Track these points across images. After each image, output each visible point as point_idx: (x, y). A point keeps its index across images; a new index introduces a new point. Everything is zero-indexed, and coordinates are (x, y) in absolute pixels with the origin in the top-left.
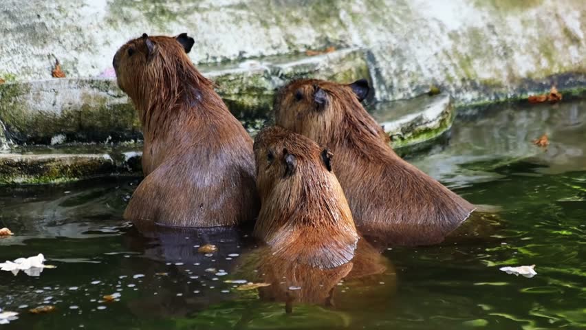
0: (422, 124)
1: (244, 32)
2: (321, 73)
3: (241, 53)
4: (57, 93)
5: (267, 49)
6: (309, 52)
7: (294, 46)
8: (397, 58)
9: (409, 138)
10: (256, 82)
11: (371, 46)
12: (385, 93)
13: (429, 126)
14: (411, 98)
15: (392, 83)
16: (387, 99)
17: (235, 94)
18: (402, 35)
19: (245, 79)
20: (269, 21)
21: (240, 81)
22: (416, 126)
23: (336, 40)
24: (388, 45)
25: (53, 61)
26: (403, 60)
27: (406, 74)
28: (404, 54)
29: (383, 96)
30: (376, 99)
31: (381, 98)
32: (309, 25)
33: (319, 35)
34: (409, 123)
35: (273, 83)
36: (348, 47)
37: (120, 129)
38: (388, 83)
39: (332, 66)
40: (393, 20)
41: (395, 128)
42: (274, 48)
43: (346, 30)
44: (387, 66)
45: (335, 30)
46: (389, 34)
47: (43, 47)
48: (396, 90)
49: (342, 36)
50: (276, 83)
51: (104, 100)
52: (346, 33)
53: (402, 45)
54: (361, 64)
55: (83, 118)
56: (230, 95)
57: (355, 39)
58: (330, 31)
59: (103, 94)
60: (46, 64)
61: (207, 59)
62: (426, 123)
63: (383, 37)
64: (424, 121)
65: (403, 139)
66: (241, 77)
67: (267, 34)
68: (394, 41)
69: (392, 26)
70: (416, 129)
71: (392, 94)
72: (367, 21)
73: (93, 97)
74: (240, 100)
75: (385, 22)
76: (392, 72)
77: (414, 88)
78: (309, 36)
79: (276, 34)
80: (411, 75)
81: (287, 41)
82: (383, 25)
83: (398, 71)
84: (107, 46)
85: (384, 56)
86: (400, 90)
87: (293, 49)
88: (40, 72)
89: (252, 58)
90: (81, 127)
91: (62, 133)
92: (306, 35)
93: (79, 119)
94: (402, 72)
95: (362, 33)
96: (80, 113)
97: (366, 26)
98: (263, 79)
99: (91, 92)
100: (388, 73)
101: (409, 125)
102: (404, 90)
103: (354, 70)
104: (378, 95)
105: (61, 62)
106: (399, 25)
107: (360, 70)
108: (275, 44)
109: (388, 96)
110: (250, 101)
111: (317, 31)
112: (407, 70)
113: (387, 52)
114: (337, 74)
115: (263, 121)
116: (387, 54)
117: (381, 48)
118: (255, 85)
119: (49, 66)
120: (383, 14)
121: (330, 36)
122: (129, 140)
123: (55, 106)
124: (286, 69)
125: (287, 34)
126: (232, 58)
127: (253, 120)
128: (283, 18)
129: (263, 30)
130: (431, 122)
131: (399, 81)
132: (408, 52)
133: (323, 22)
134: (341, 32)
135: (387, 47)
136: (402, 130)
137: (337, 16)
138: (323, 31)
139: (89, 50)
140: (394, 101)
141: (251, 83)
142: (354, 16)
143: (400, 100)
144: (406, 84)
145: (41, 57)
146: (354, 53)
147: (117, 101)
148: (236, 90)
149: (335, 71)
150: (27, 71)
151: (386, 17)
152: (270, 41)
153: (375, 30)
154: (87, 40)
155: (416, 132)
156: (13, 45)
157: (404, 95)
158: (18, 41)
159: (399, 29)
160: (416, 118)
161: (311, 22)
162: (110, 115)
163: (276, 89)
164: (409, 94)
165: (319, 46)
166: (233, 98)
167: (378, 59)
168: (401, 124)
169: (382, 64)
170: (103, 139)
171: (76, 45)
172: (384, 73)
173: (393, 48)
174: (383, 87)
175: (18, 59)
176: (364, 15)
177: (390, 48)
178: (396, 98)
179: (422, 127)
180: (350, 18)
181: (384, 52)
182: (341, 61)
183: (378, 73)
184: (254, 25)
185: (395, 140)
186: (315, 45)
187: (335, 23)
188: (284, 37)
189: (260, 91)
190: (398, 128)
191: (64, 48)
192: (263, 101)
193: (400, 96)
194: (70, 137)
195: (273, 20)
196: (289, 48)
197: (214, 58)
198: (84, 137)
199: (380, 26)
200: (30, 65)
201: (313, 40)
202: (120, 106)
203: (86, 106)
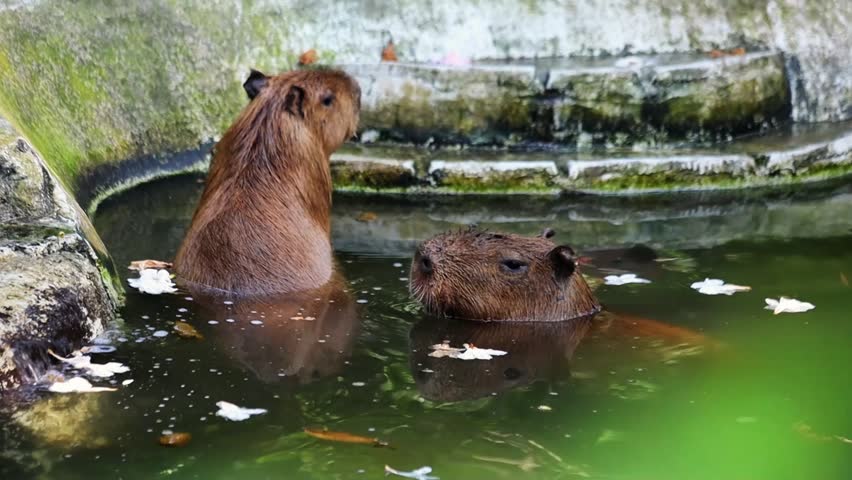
0: (824, 158)
1: (637, 21)
2: (709, 81)
3: (627, 47)
4: (374, 80)
5: (662, 44)
6: (716, 52)
7: (698, 43)
8: (830, 69)
9: (804, 174)
10: (622, 86)
11: (798, 51)
12: (805, 112)
13: (834, 160)
14: (839, 122)
15: (817, 100)
16: (806, 119)
17: (593, 100)
18: (843, 40)
19: (606, 83)
20: (672, 9)
21: (599, 84)
22: (816, 160)
23: (754, 40)
24: (821, 51)
25: (387, 38)
26: (837, 71)
27: (838, 89)
28: (840, 64)
29: (801, 115)
30: (792, 119)
31: (799, 118)
32: (724, 17)
33: (733, 31)
34: (804, 155)
35: (643, 90)
36: (767, 49)
37: (446, 130)
38: (812, 98)
39: (728, 75)
40: (835, 20)
41: (785, 161)
42: (671, 43)
43: (771, 28)
44: (813, 78)
45: (756, 26)
46: (826, 37)
47: (378, 20)
48: (820, 109)
49: (764, 35)
50: (647, 90)
51: (428, 94)
52: (769, 32)
53: (840, 53)
54: (774, 73)
55: (401, 112)
56: (585, 100)
57: (780, 41)
58: (749, 28)
59: (428, 86)
60: (377, 43)
61: (581, 51)
62: (831, 157)
63: (817, 41)
64: (828, 155)
65: (794, 175)
66: (602, 79)
67: (666, 25)
68: (830, 46)
69: (832, 27)
70: (816, 164)
71: (815, 114)
72: (800, 17)
73: (415, 88)
74: (598, 108)
75: (824, 22)
76: (819, 86)
77: (845, 108)
78: (721, 32)
79: (678, 26)
80: (844, 91)
81: (690, 36)
82: (821, 25)
83: (827, 85)
84: (459, 26)
85: (813, 64)
86: (825, 109)
87: (696, 47)
88: (368, 52)
89: (640, 54)
90: (397, 124)
91: (375, 129)
92: (717, 30)
93: (397, 114)
94: (834, 87)
95: (790, 33)
96: (398, 106)
97: (799, 25)
98: (630, 84)
99: (414, 83)
100: (814, 86)
101: (805, 158)
102: (830, 109)
103: (759, 80)
104: (795, 114)
105: (396, 42)
106: (842, 26)
107: (770, 81)
108: (673, 38)
109: (808, 116)
110: (611, 110)
111: (731, 27)
112: (839, 84)
113: (818, 59)
114: (733, 84)
115: (626, 137)
116: (816, 63)
117: (811, 55)
118: (619, 91)
119: (381, 45)
120: (826, 10)
121: (748, 33)
122: (453, 144)
123: (370, 97)
124: (663, 74)
125: (692, 28)
126: (614, 53)
127: (613, 133)
128: (692, 7)
129: (661, 20)
130: (839, 156)
131: (827, 98)
132: (846, 62)
133: (742, 15)
134: (763, 30)
135: (819, 54)
136: (795, 163)
137: (764, 9)
138: (740, 27)
139: (436, 28)
140: (816, 123)
141: (613, 87)
142: (785, 10)
143: (825, 122)
144: (835, 103)
145: (372, 33)
146: (765, 59)
147: (443, 96)
148: (594, 95)
149: (731, 80)
150: (352, 49)
151: (828, 16)
152: (669, 35)
153: (809, 31)
154: (436, 16)
155: (815, 167)
156: (343, 15)
157: (830, 116)
158: (349, 11)
159: (840, 32)
160: (817, 150)
161: (728, 15)
162: (433, 114)
163: (645, 98)
164: (836, 116)
165: (731, 45)
166: (589, 105)
167: (804, 67)
168: (794, 156)
169: (808, 75)
170: (423, 141)
171: (420, 20)
172: (808, 87)
173: (827, 55)
174: (803, 104)
175: (344, 34)
176: (799, 10)
177: (824, 55)
178: (819, 120)
179: (824, 162)
180: (779, 12)
181: (814, 59)
182: (742, 68)
183: (800, 85)
184: (652, 13)
185: (784, 175)
186: (725, 43)
187: (759, 18)
188: (687, 31)
189: (625, 99)
190: (789, 161)
191: (405, 23)
192: (628, 111)
193: (825, 117)
194: (385, 135)
195: (679, 8)
196: (691, 45)
197: (591, 50)
198: (401, 136)
199: (817, 25)
200: (357, 43)
201: (725, 38)
202: (446, 103)
203: (406, 99)
